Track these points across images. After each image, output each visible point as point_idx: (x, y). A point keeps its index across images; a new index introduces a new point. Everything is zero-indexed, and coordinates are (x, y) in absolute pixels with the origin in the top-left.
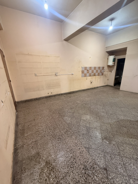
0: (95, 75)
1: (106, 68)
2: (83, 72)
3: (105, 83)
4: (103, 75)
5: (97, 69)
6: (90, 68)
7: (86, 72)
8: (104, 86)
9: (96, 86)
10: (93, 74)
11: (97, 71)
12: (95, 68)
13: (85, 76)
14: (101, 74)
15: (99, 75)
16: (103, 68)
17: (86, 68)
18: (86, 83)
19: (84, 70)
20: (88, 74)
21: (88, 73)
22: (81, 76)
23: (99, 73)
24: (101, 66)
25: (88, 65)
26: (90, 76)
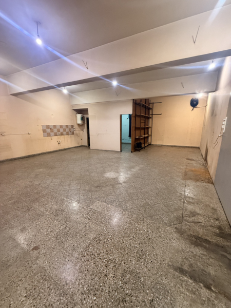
0: (62, 134)
1: (76, 127)
2: (44, 131)
3: (78, 144)
4: (73, 134)
5: (64, 128)
6: (55, 126)
7: (48, 130)
8: (77, 147)
9: (67, 147)
10: (60, 133)
11: (65, 130)
12: (61, 127)
13: (49, 135)
14: (71, 133)
15: (68, 134)
16: (72, 126)
17: (48, 127)
18: (52, 144)
19: (45, 128)
20: (52, 134)
21: (53, 132)
22: (43, 136)
23: (67, 132)
24: (69, 124)
25: (51, 124)
26: (56, 135)
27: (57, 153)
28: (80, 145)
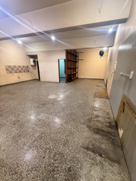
0: (20, 72)
1: (30, 67)
2: (7, 70)
3: (33, 78)
4: (28, 71)
5: (21, 67)
6: (15, 66)
7: (10, 69)
8: (32, 80)
9: (25, 80)
10: (19, 71)
11: (22, 69)
12: (19, 67)
13: (11, 72)
14: (27, 71)
15: (24, 72)
16: (28, 67)
17: (10, 67)
18: (14, 78)
19: (8, 68)
20: (13, 71)
22: (6, 73)
23: (24, 71)
24: (25, 65)
25: (12, 65)
26: (16, 72)
27: (17, 84)
28: (34, 79)
